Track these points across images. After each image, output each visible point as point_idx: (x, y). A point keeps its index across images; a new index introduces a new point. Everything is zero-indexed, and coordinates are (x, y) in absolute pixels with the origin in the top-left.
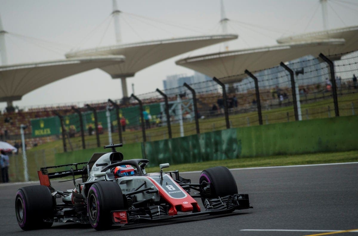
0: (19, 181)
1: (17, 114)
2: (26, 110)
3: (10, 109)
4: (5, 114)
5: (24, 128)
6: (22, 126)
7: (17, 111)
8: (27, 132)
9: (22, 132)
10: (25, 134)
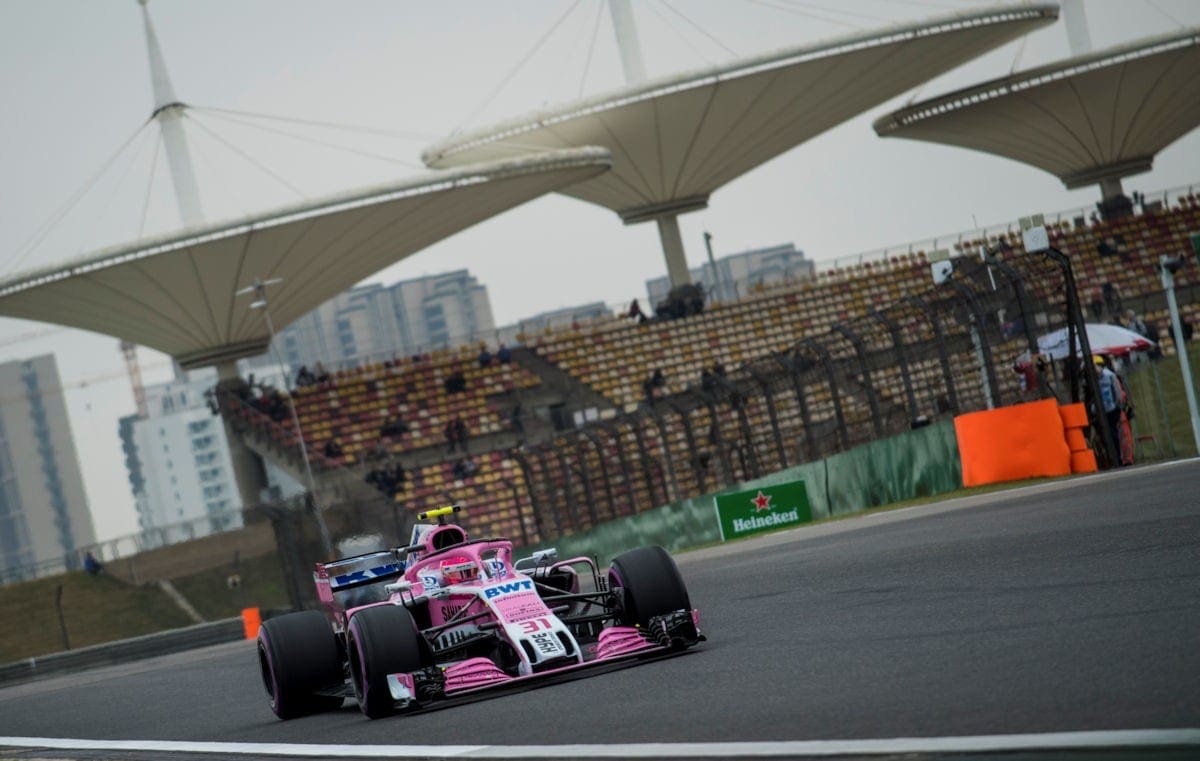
0: (1176, 456)
1: (1140, 219)
2: (1173, 203)
3: (1115, 207)
4: (1097, 228)
5: (1172, 269)
6: (1164, 259)
7: (1138, 210)
8: (1183, 282)
9: (1167, 281)
10: (1177, 288)
